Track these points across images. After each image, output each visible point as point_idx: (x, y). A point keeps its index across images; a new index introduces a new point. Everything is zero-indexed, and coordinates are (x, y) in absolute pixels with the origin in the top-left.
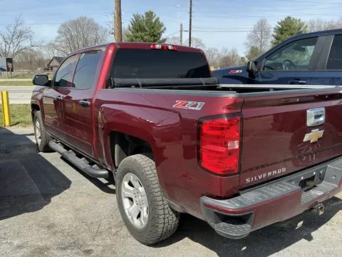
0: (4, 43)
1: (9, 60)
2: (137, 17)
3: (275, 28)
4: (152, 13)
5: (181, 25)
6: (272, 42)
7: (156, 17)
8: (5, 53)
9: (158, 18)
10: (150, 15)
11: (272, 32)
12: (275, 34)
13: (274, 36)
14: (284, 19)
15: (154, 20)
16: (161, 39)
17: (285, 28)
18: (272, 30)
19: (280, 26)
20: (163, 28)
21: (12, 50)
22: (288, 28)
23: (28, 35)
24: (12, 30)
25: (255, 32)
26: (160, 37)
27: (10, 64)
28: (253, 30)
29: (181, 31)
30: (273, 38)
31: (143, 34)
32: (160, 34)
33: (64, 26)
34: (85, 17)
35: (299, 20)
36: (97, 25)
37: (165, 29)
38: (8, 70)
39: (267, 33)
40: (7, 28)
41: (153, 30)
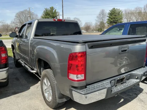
4: (53, 8)
6: (107, 19)
9: (56, 10)
14: (112, 9)
18: (107, 14)
19: (110, 12)
22: (114, 13)
25: (100, 15)
32: (56, 16)
33: (17, 14)
35: (119, 9)
41: (53, 15)
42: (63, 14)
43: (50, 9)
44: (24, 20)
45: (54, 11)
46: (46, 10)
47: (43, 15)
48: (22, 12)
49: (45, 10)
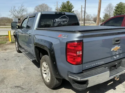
0: (17, 13)
1: (19, 19)
2: (63, 3)
3: (115, 7)
4: (69, 2)
5: (82, 6)
6: (114, 12)
7: (70, 3)
8: (18, 17)
9: (71, 3)
10: (68, 2)
11: (114, 8)
12: (115, 9)
13: (114, 9)
14: (119, 3)
15: (69, 4)
16: (72, 11)
17: (119, 6)
18: (114, 7)
19: (117, 6)
20: (73, 7)
21: (20, 16)
22: (121, 6)
23: (25, 10)
24: (20, 8)
25: (107, 8)
26: (72, 10)
27: (19, 21)
28: (106, 7)
29: (82, 8)
30: (114, 10)
31: (66, 9)
32: (72, 9)
33: (36, 7)
34: (44, 4)
36: (48, 6)
37: (74, 7)
38: (19, 23)
39: (112, 9)
40: (18, 8)
41: (69, 8)
42: (85, 7)
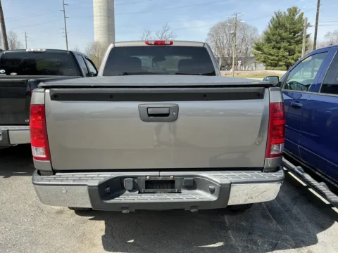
43: (287, 13)
44: (225, 41)
45: (297, 17)
46: (277, 17)
47: (269, 27)
48: (224, 25)
49: (275, 16)
